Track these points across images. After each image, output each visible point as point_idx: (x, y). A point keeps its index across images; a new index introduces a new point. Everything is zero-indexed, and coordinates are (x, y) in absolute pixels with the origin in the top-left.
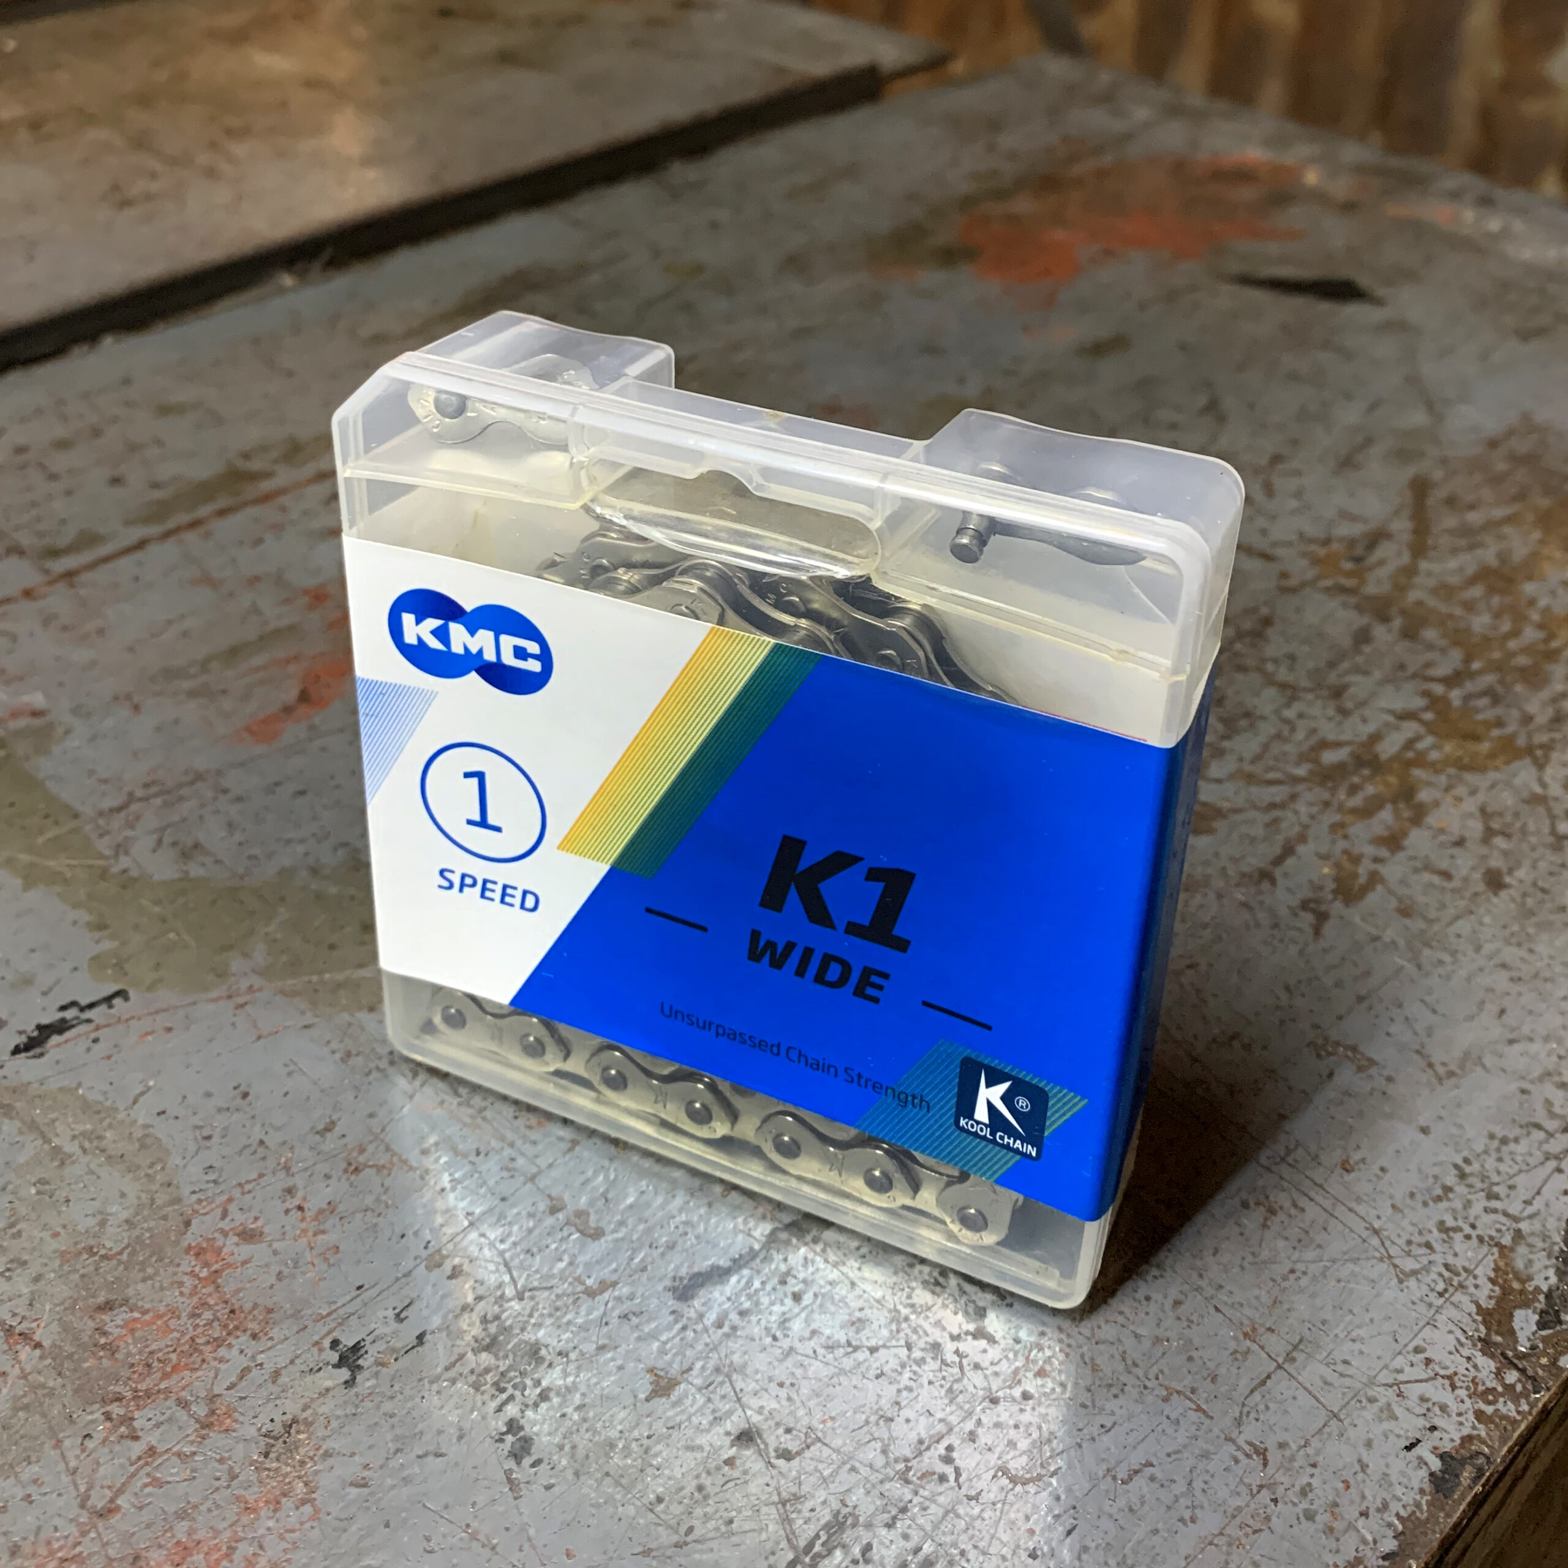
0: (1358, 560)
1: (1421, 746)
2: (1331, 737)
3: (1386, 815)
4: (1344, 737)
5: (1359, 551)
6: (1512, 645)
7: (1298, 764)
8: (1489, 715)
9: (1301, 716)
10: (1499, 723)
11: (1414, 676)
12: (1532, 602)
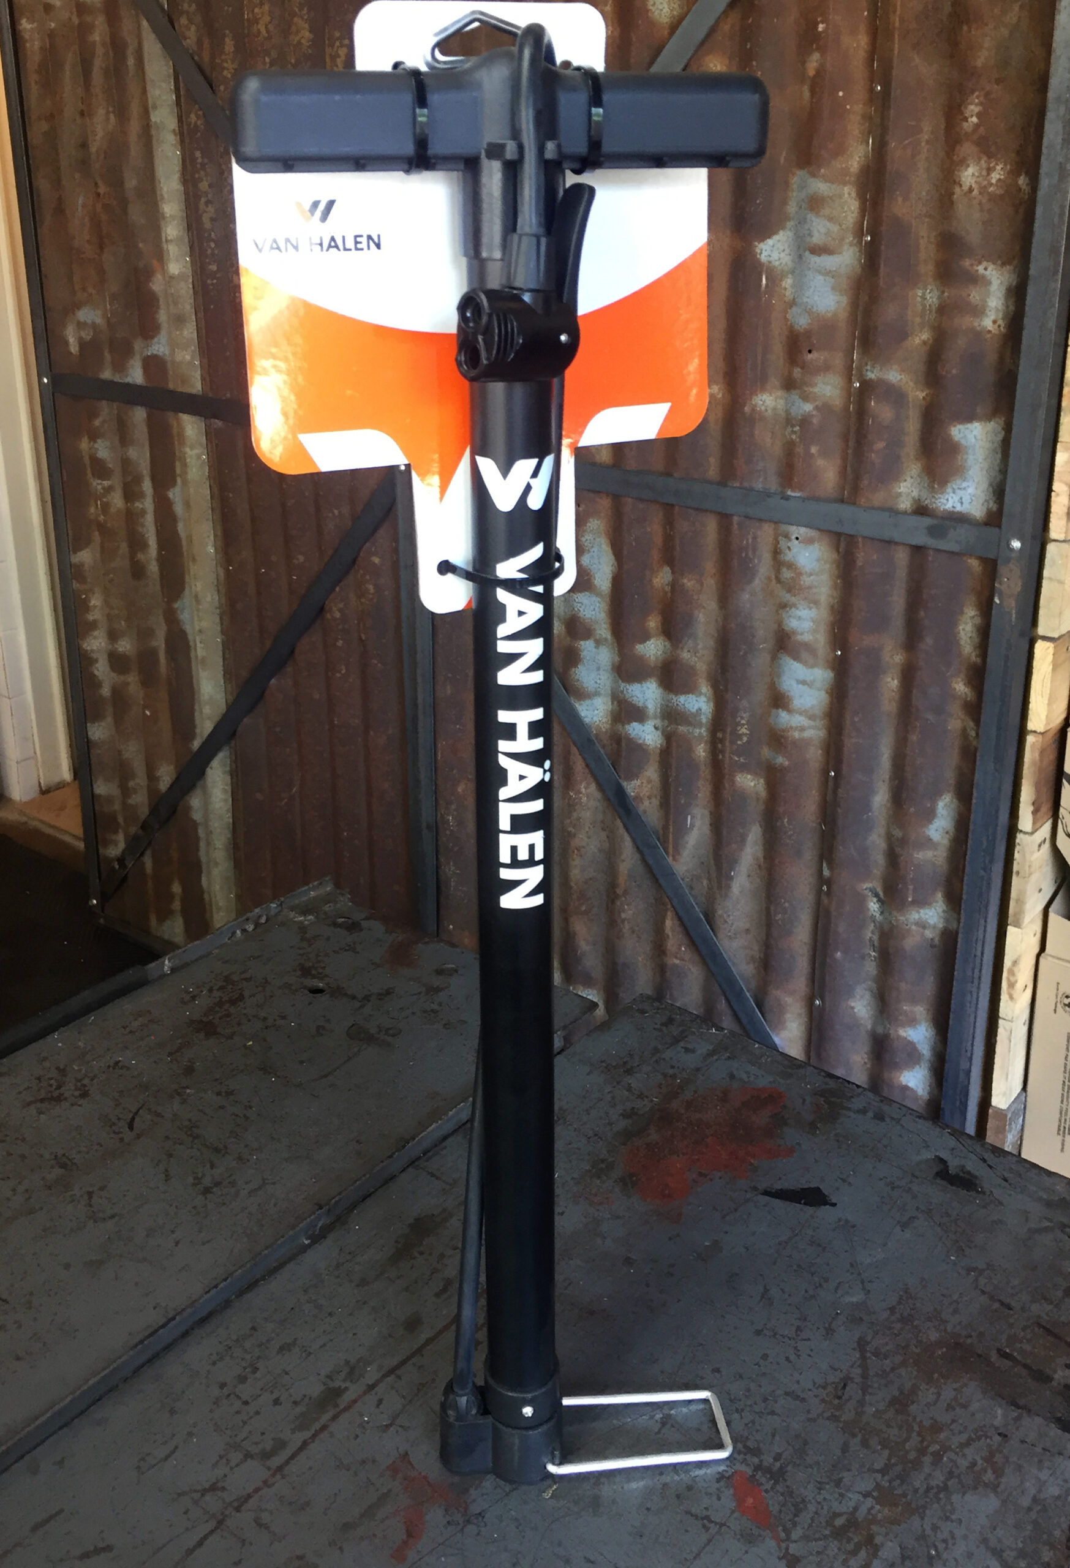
0: (840, 1398)
1: (873, 1512)
2: (837, 1511)
3: (863, 1554)
4: (844, 1509)
5: (840, 1393)
6: (907, 1446)
7: (826, 1529)
8: (899, 1491)
9: (825, 1499)
10: (905, 1495)
11: (869, 1470)
12: (915, 1418)
